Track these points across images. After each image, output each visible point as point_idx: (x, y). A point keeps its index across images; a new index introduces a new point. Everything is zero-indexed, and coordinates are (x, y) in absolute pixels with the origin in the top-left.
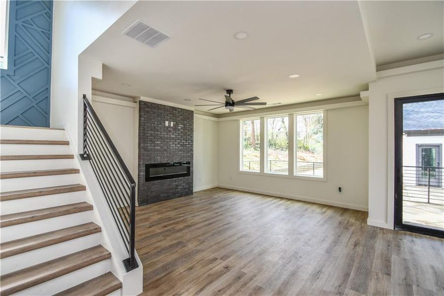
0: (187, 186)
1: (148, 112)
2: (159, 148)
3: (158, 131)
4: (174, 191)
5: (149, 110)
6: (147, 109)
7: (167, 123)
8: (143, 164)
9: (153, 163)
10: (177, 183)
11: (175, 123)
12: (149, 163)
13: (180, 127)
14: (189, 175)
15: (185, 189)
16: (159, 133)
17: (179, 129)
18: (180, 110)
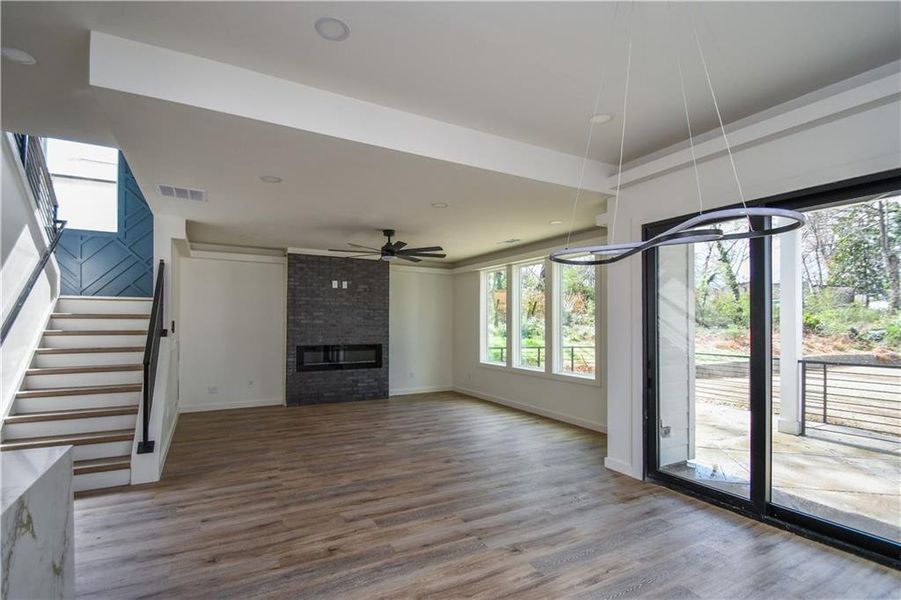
0: (376, 383)
1: (301, 269)
2: (321, 322)
3: (318, 296)
4: (349, 389)
5: (304, 265)
6: (298, 265)
7: (335, 284)
8: (293, 345)
9: (310, 344)
10: (355, 378)
11: (350, 283)
12: (303, 344)
13: (361, 287)
14: (380, 366)
15: (372, 387)
16: (321, 299)
17: (359, 292)
18: (360, 262)
